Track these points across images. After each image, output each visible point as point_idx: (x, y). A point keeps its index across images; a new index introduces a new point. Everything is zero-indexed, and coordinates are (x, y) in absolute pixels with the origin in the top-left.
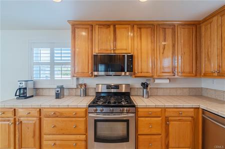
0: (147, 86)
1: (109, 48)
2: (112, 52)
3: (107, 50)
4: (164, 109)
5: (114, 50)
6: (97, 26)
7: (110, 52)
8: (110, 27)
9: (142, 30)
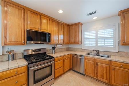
0: (55, 48)
1: (37, 27)
2: (39, 30)
3: (36, 28)
4: (63, 56)
5: (40, 29)
6: (29, 11)
7: (38, 30)
8: (38, 15)
9: (54, 22)
